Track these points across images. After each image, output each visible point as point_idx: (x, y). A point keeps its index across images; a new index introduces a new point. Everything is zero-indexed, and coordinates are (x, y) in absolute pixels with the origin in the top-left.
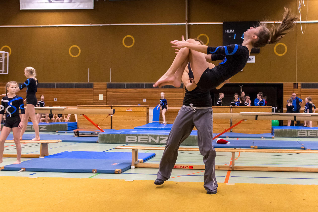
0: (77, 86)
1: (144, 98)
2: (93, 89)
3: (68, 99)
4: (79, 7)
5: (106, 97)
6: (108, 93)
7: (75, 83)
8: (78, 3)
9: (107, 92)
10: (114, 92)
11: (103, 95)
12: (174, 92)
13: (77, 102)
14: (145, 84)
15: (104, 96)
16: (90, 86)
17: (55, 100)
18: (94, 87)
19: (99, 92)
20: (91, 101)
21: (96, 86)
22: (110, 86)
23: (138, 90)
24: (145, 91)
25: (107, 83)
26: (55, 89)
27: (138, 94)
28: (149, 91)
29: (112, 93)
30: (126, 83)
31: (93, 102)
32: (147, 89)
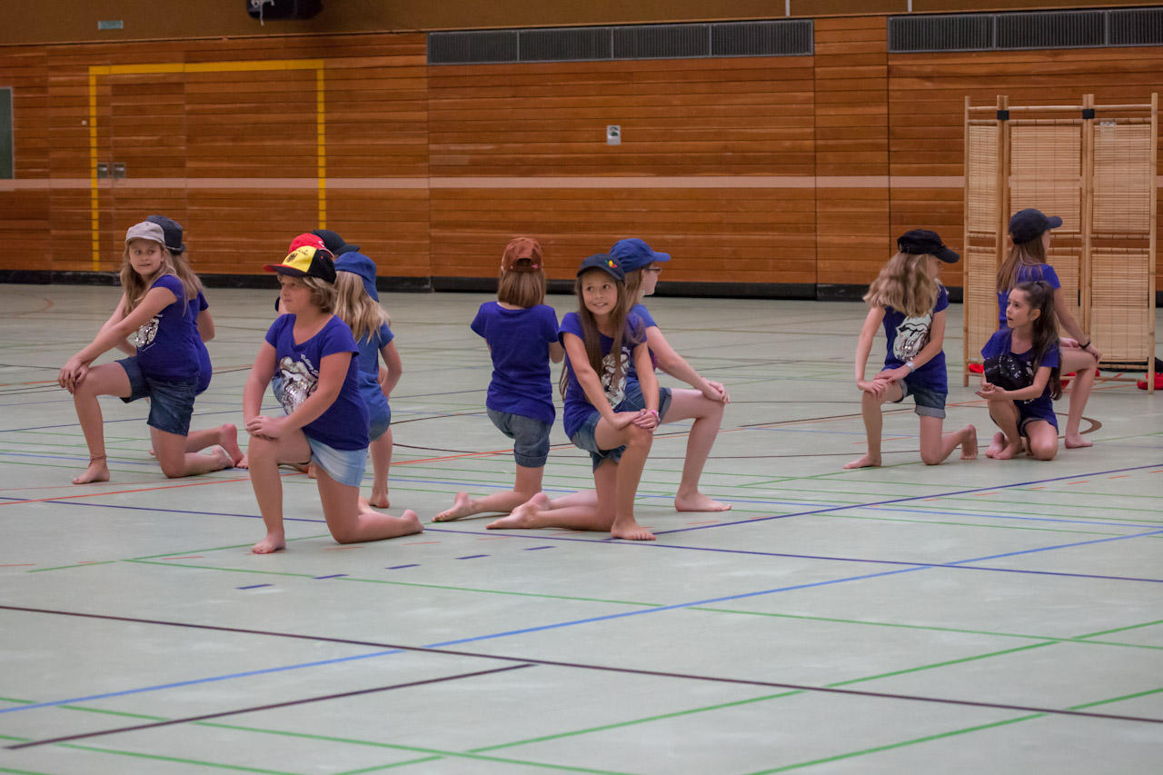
0: (729, 41)
2: (810, 62)
3: (679, 130)
5: (883, 110)
6: (895, 84)
7: (712, 21)
9: (891, 80)
10: (928, 78)
13: (726, 149)
14: (1111, 14)
16: (795, 38)
17: (613, 138)
18: (819, 49)
20: (804, 137)
21: (828, 39)
22: (908, 36)
23: (1068, 57)
24: (1108, 64)
25: (891, 18)
26: (613, 63)
27: (1069, 89)
28: (1133, 62)
29: (917, 87)
30: (999, 15)
31: (816, 149)
32: (1121, 53)
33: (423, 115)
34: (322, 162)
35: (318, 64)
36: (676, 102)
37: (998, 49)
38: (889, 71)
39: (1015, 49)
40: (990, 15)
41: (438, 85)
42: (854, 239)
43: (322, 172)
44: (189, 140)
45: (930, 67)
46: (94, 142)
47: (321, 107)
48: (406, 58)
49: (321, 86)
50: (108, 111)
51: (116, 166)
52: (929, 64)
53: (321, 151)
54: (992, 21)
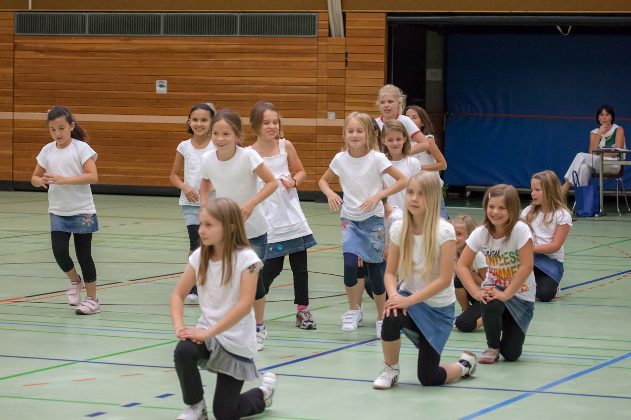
1: (159, 77)
5: (11, 70)
6: (19, 54)
9: (16, 52)
10: (41, 51)
12: (278, 53)
14: (164, 16)
22: (28, 25)
23: (134, 42)
24: (162, 46)
25: (17, 13)
27: (136, 62)
28: (179, 46)
29: (33, 57)
30: (90, 14)
32: (171, 40)
37: (89, 35)
38: (15, 47)
39: (100, 35)
40: (84, 14)
45: (44, 44)
52: (42, 43)
54: (85, 16)
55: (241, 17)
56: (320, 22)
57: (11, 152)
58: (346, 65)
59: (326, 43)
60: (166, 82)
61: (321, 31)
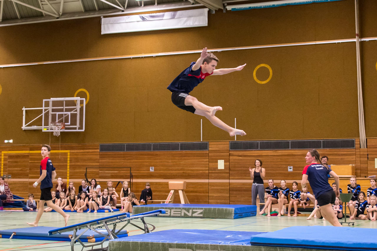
0: (184, 147)
1: (289, 165)
2: (208, 152)
3: (170, 168)
4: (186, 24)
5: (228, 164)
6: (231, 157)
7: (180, 142)
8: (185, 19)
9: (230, 157)
10: (241, 156)
11: (223, 160)
12: (339, 155)
13: (184, 172)
15: (225, 162)
16: (204, 146)
17: (152, 170)
18: (210, 149)
19: (217, 157)
20: (206, 170)
21: (213, 146)
22: (235, 146)
23: (279, 152)
24: (290, 153)
25: (230, 142)
26: (152, 152)
27: (280, 159)
28: (297, 153)
29: (237, 158)
30: (260, 141)
31: (209, 173)
32: (294, 151)
33: (98, 164)
34: (68, 175)
35: (68, 151)
36: (170, 161)
37: (260, 149)
38: (229, 155)
39: (265, 149)
40: (258, 141)
41: (102, 157)
42: (219, 195)
43: (68, 177)
44: (30, 169)
46: (2, 170)
47: (68, 162)
48: (94, 150)
49: (69, 156)
50: (7, 162)
51: (8, 176)
52: (241, 153)
53: (68, 172)
54: (258, 143)
55: (323, 141)
56: (356, 143)
57: (228, 195)
58: (368, 159)
59: (359, 151)
60: (292, 167)
61: (357, 146)
